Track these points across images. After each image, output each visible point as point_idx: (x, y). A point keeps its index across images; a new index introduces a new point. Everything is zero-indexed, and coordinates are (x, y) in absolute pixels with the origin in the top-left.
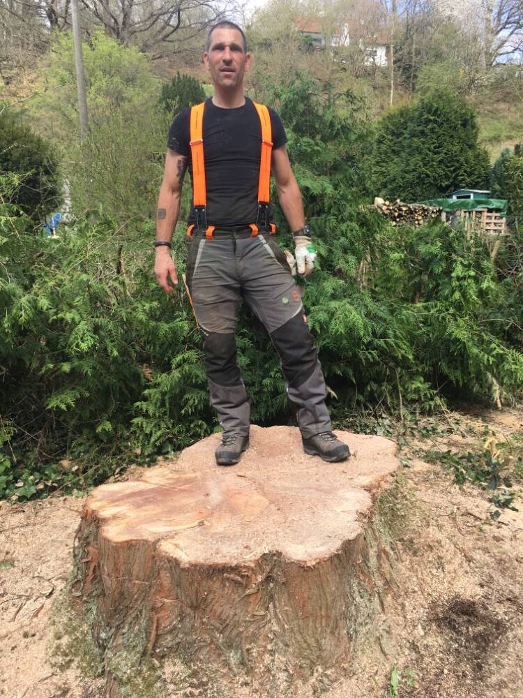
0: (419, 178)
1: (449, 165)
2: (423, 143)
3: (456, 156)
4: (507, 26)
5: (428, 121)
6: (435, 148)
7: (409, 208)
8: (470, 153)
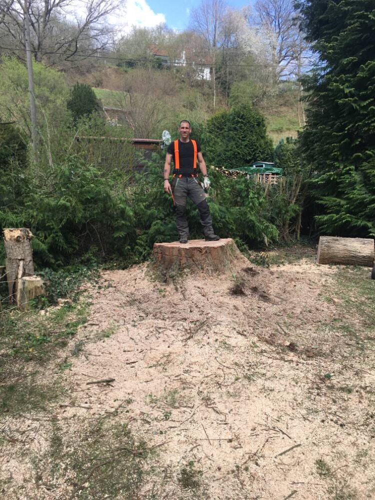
0: (234, 154)
1: (251, 147)
2: (236, 134)
3: (254, 143)
4: (285, 58)
5: (238, 122)
6: (243, 137)
7: (229, 172)
8: (262, 141)
